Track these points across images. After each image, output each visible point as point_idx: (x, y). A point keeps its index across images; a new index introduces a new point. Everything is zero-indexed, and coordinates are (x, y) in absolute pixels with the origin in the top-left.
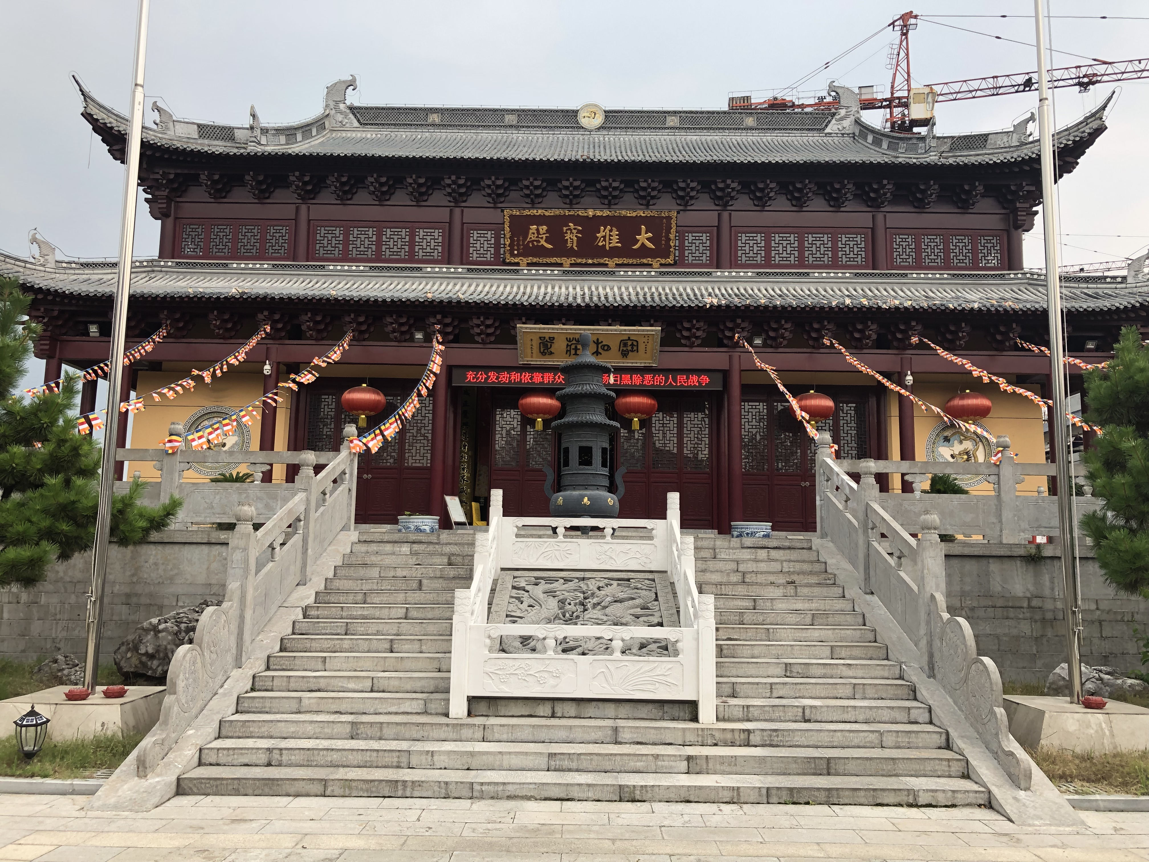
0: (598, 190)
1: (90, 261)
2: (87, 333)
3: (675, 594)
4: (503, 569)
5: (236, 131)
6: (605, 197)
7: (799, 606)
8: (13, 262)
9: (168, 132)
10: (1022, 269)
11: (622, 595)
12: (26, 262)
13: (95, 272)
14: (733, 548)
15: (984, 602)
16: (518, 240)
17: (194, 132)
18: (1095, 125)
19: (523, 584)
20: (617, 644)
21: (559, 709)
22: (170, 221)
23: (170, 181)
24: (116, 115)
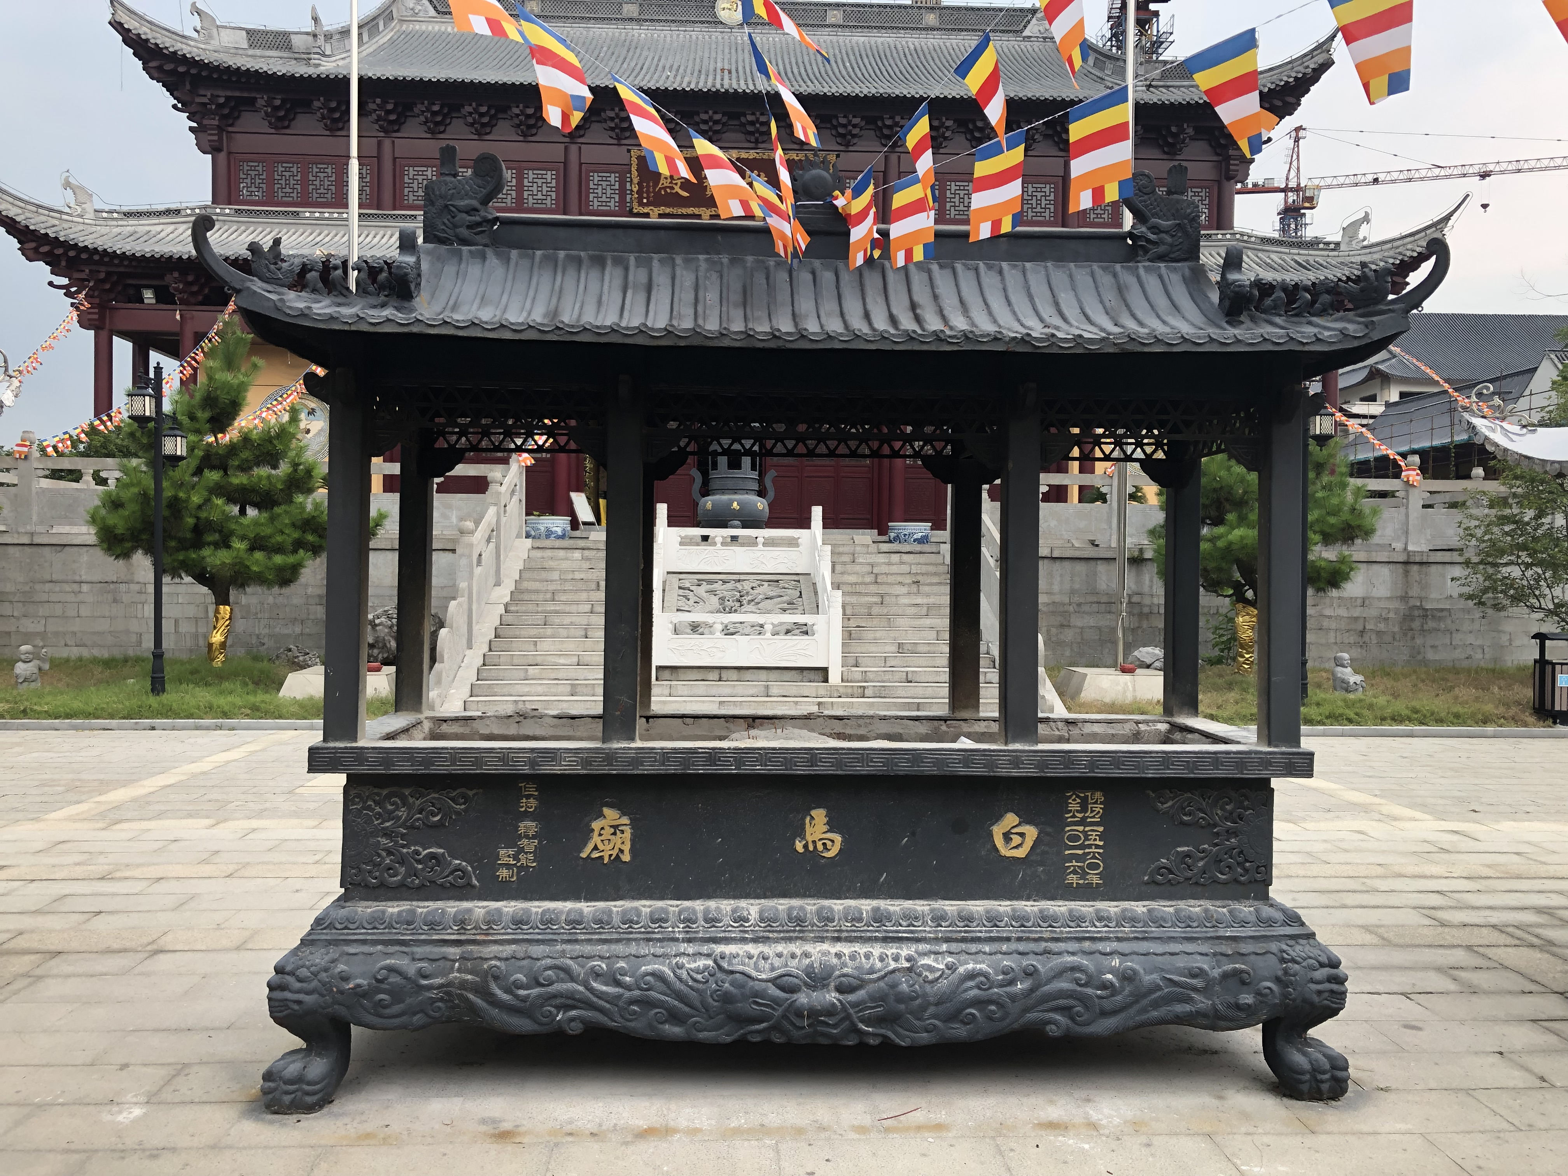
0: (743, 125)
1: (134, 208)
2: (141, 300)
3: (816, 593)
4: (668, 573)
5: (292, 37)
6: (752, 133)
7: (919, 600)
8: (46, 212)
9: (212, 42)
10: (1232, 228)
11: (771, 594)
12: (61, 212)
13: (141, 222)
14: (872, 553)
15: (1091, 598)
16: (648, 186)
17: (242, 41)
18: (1320, 59)
19: (687, 585)
20: (768, 627)
21: (725, 674)
22: (222, 156)
23: (220, 106)
24: (148, 22)
